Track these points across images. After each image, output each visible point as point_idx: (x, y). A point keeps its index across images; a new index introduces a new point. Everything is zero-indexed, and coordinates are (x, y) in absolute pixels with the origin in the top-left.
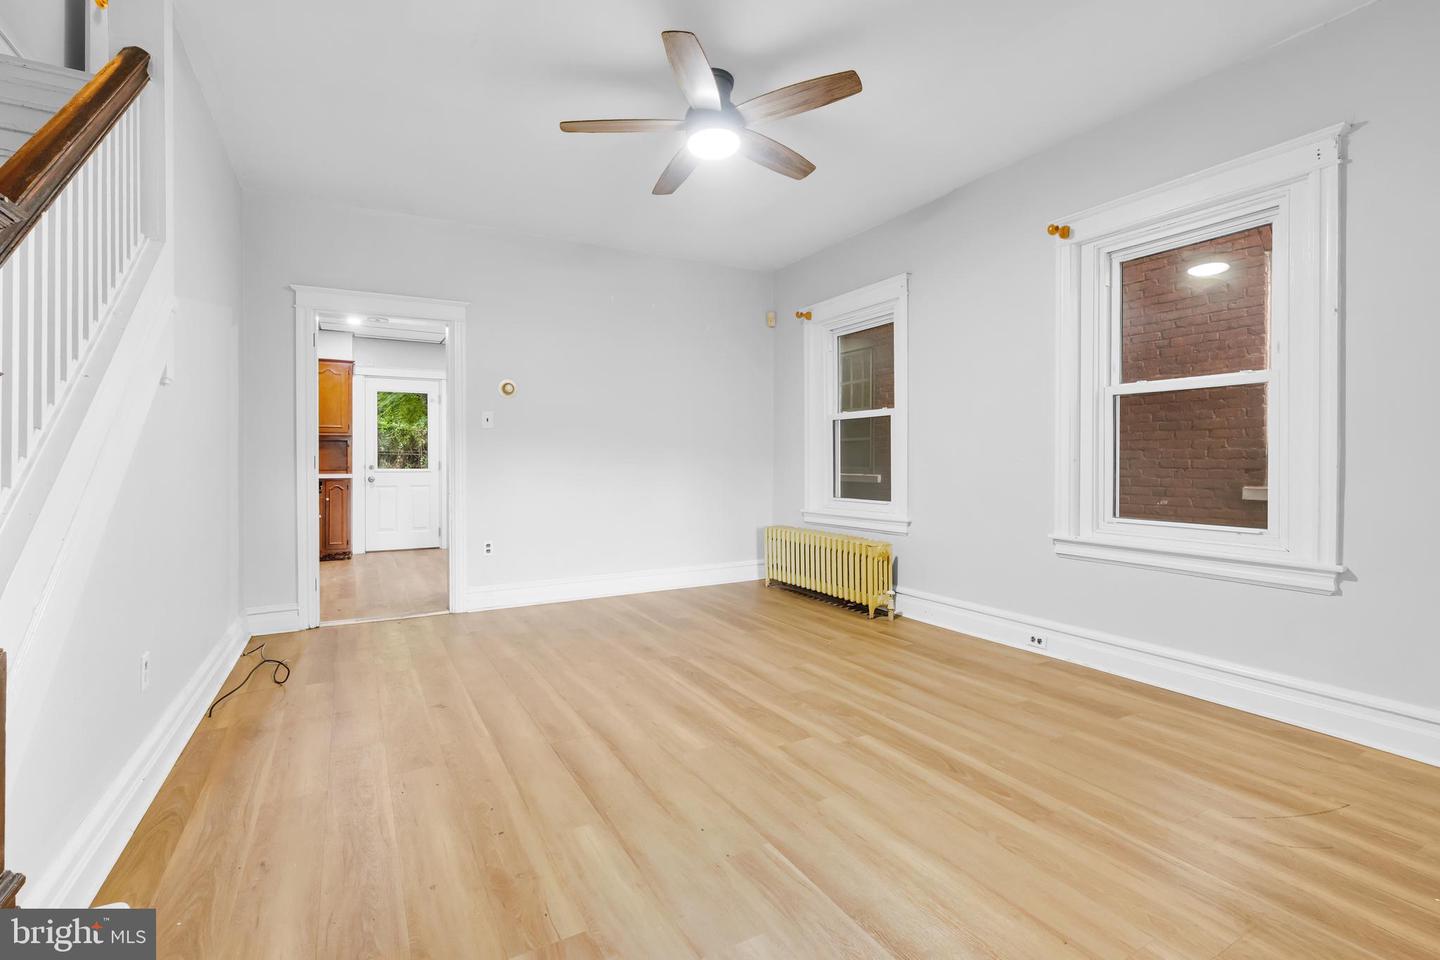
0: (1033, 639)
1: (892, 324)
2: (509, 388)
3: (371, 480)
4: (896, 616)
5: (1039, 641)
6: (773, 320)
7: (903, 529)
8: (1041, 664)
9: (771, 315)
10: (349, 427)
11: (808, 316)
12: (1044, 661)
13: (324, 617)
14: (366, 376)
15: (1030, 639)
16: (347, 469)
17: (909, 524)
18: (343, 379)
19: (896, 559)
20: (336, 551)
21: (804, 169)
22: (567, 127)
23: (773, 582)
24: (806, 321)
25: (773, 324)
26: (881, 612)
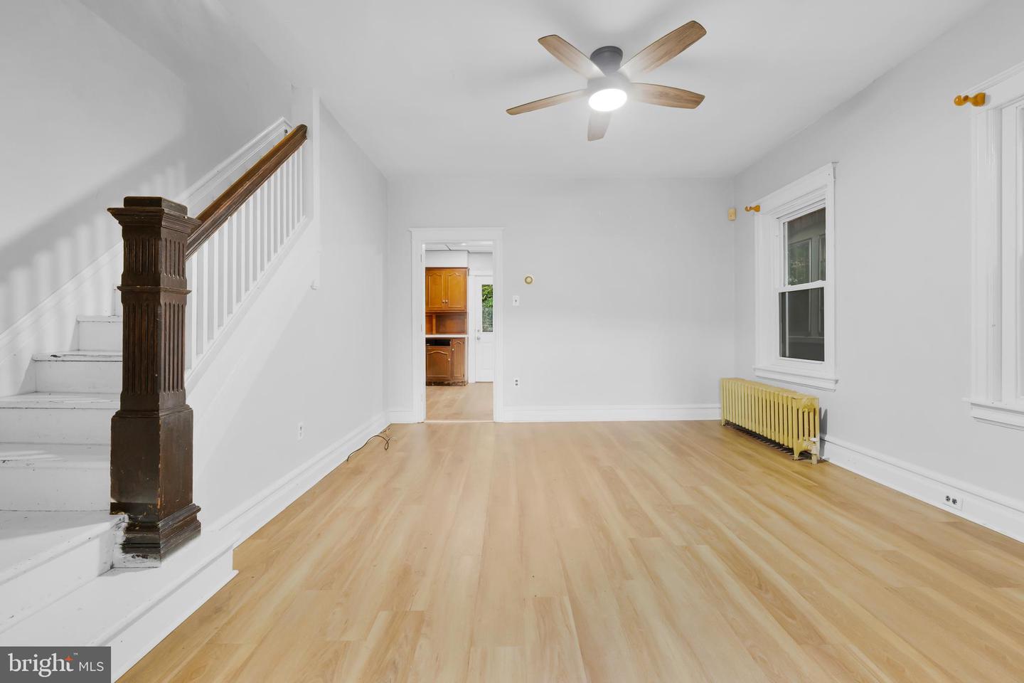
0: (948, 499)
1: (824, 210)
2: (529, 280)
3: (478, 339)
4: (821, 461)
5: (954, 501)
6: (734, 215)
7: (831, 385)
8: (948, 523)
9: (732, 211)
10: (466, 307)
11: (757, 209)
12: (952, 520)
13: (428, 417)
14: (476, 276)
15: (945, 498)
16: (464, 332)
17: (837, 381)
18: (462, 279)
19: (826, 411)
20: (457, 381)
21: (694, 100)
22: (512, 111)
23: (728, 423)
24: (756, 213)
25: (733, 218)
26: (805, 455)
